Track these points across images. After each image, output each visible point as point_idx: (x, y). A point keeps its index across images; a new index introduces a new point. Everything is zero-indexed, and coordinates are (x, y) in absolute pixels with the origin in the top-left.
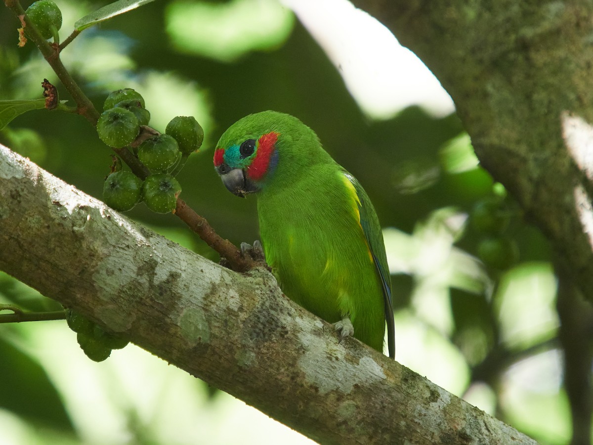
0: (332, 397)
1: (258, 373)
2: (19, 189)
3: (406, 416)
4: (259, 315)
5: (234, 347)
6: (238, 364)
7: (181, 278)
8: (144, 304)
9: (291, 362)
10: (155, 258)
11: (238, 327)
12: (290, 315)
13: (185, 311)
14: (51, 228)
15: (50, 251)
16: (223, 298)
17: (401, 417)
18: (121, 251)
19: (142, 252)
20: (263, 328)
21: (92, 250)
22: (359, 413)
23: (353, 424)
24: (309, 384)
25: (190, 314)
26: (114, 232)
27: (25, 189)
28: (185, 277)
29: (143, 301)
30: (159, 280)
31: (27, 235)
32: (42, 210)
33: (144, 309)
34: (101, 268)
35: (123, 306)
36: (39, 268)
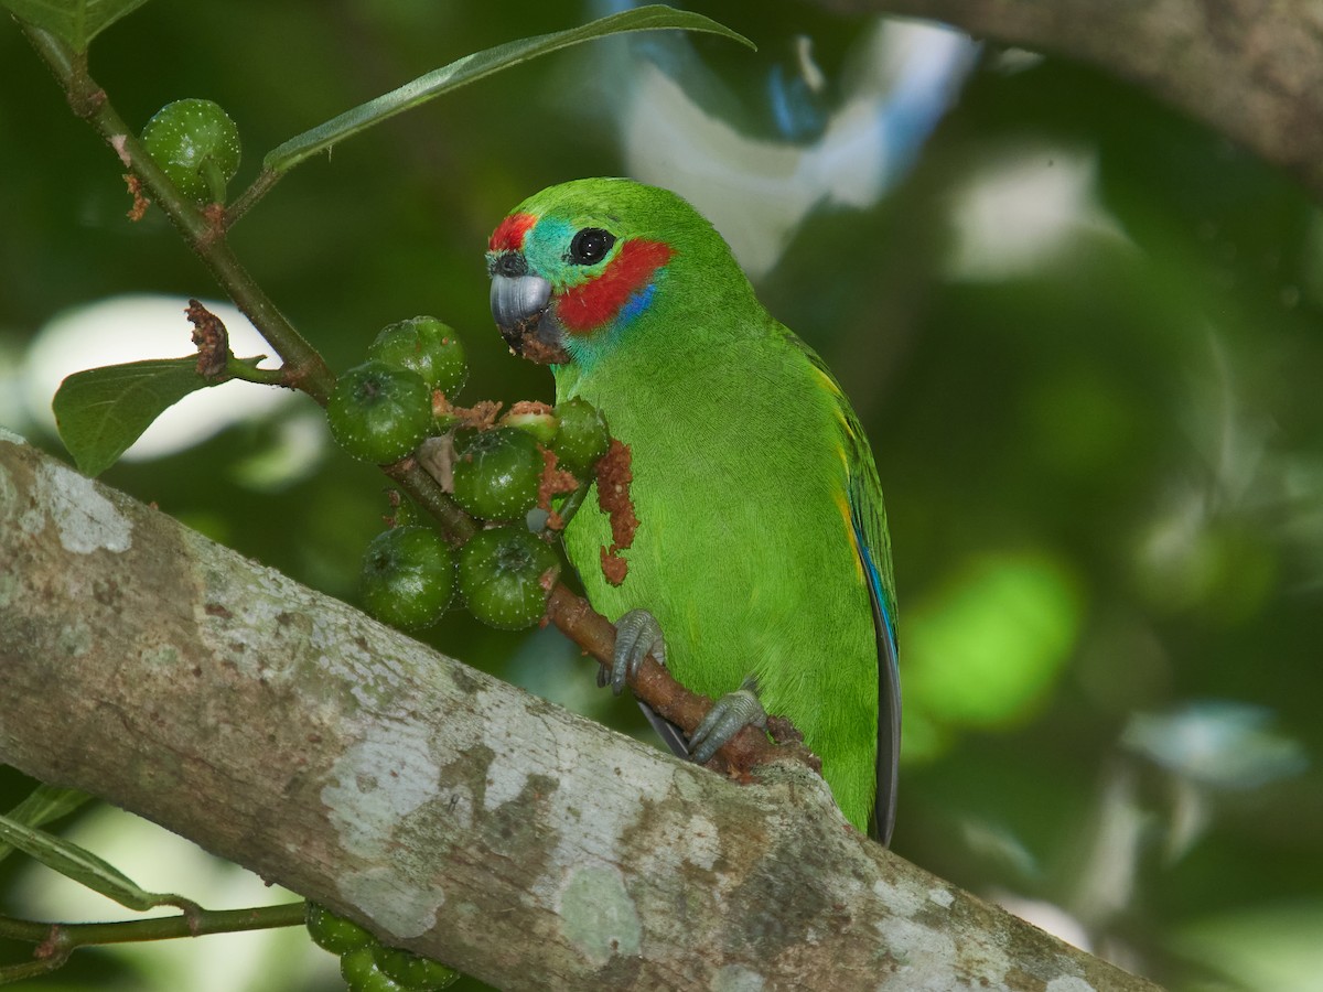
2: (118, 578)
4: (772, 877)
5: (707, 962)
7: (559, 792)
8: (461, 861)
10: (488, 743)
11: (714, 909)
12: (859, 876)
13: (571, 874)
14: (204, 675)
15: (206, 734)
16: (672, 838)
18: (396, 726)
19: (452, 728)
20: (783, 910)
21: (315, 727)
25: (585, 882)
26: (375, 679)
27: (133, 578)
28: (569, 788)
29: (459, 853)
30: (498, 798)
31: (142, 698)
32: (179, 630)
33: (463, 874)
34: (342, 773)
35: (408, 868)
36: (181, 780)
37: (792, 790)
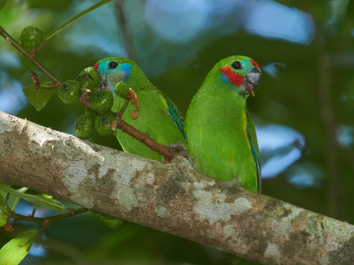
0: (218, 225)
1: (171, 218)
2: (10, 138)
3: (266, 228)
4: (167, 185)
5: (153, 206)
6: (158, 215)
7: (116, 172)
8: (95, 191)
9: (189, 209)
10: (99, 163)
11: (154, 194)
13: (120, 190)
14: (31, 156)
15: (34, 170)
16: (143, 179)
17: (263, 229)
18: (77, 162)
19: (90, 161)
20: (169, 192)
21: (57, 165)
22: (236, 231)
23: (235, 238)
24: (203, 220)
25: (123, 192)
26: (72, 152)
27: (13, 137)
28: (118, 171)
29: (94, 189)
30: (101, 175)
31: (18, 163)
32: (25, 147)
33: (96, 193)
34: (65, 174)
35: (84, 193)
36: (31, 181)
37: (176, 163)
